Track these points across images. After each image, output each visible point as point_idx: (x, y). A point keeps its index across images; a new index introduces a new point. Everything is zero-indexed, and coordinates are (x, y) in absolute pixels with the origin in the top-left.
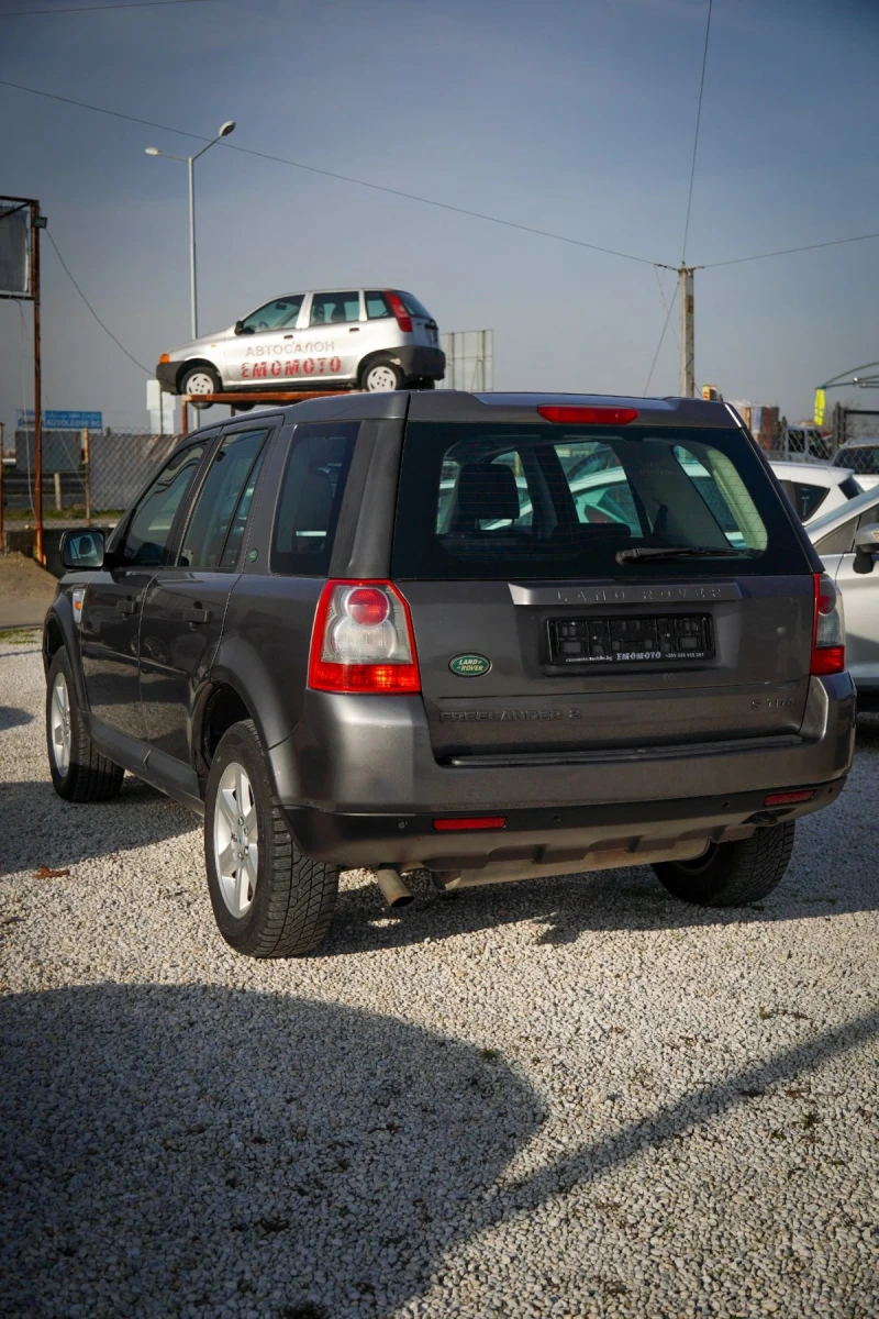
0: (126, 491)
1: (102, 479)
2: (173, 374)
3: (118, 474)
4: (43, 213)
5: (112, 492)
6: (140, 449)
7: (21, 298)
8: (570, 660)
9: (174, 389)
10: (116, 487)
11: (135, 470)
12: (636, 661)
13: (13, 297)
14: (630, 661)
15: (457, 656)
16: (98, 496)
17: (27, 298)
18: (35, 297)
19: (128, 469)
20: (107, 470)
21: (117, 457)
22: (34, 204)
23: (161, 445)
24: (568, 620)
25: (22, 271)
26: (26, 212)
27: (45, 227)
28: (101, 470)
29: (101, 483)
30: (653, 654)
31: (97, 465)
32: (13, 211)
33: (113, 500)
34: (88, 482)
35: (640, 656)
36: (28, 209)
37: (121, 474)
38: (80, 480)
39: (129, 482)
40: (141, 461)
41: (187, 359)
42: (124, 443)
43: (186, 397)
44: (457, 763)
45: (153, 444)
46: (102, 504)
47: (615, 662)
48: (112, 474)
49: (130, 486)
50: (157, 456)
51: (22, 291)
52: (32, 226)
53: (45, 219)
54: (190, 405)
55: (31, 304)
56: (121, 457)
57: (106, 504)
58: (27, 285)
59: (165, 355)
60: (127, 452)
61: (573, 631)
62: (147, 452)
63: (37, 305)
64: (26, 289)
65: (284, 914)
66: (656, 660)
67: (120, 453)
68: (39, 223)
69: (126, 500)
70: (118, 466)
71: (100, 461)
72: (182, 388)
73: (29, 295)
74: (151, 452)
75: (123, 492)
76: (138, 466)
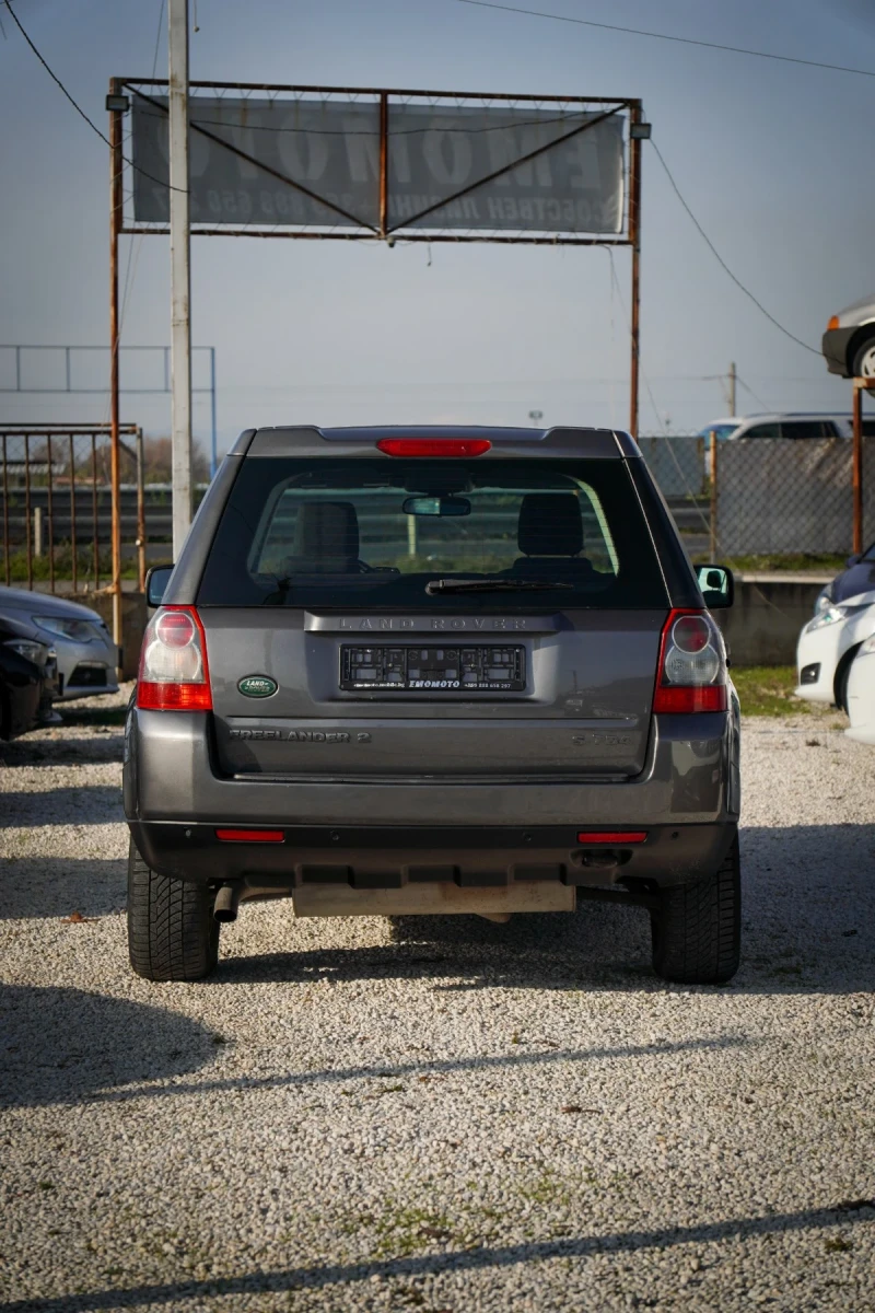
0: (775, 527)
1: (736, 507)
2: (841, 347)
3: (763, 500)
4: (646, 118)
5: (753, 527)
6: (801, 461)
7: (611, 242)
8: (359, 685)
9: (844, 369)
10: (759, 520)
11: (791, 494)
12: (430, 689)
13: (599, 242)
14: (423, 689)
15: (246, 677)
16: (730, 534)
17: (620, 243)
18: (634, 241)
19: (780, 494)
20: (746, 494)
21: (763, 474)
22: (634, 105)
23: (835, 454)
24: (364, 647)
25: (615, 203)
26: (623, 117)
27: (648, 137)
28: (735, 494)
29: (735, 514)
30: (450, 682)
31: (729, 488)
32: (603, 117)
33: (753, 540)
34: (714, 513)
35: (436, 684)
36: (626, 112)
37: (769, 500)
38: (700, 511)
39: (781, 513)
40: (801, 480)
41: (863, 323)
42: (773, 453)
43: (859, 382)
44: (237, 777)
45: (822, 454)
46: (737, 546)
47: (407, 689)
48: (753, 501)
49: (781, 519)
50: (828, 472)
51: (614, 233)
52: (631, 137)
53: (649, 125)
54: (865, 394)
55: (628, 249)
56: (769, 474)
57: (742, 547)
58: (622, 223)
59: (835, 319)
60: (779, 467)
61: (368, 658)
62: (811, 466)
63: (637, 251)
64: (619, 229)
65: (146, 929)
66: (452, 689)
67: (767, 468)
68: (641, 131)
69: (774, 540)
70: (764, 487)
71: (735, 481)
72: (855, 371)
73: (625, 237)
74: (819, 466)
75: (770, 527)
76: (795, 487)
